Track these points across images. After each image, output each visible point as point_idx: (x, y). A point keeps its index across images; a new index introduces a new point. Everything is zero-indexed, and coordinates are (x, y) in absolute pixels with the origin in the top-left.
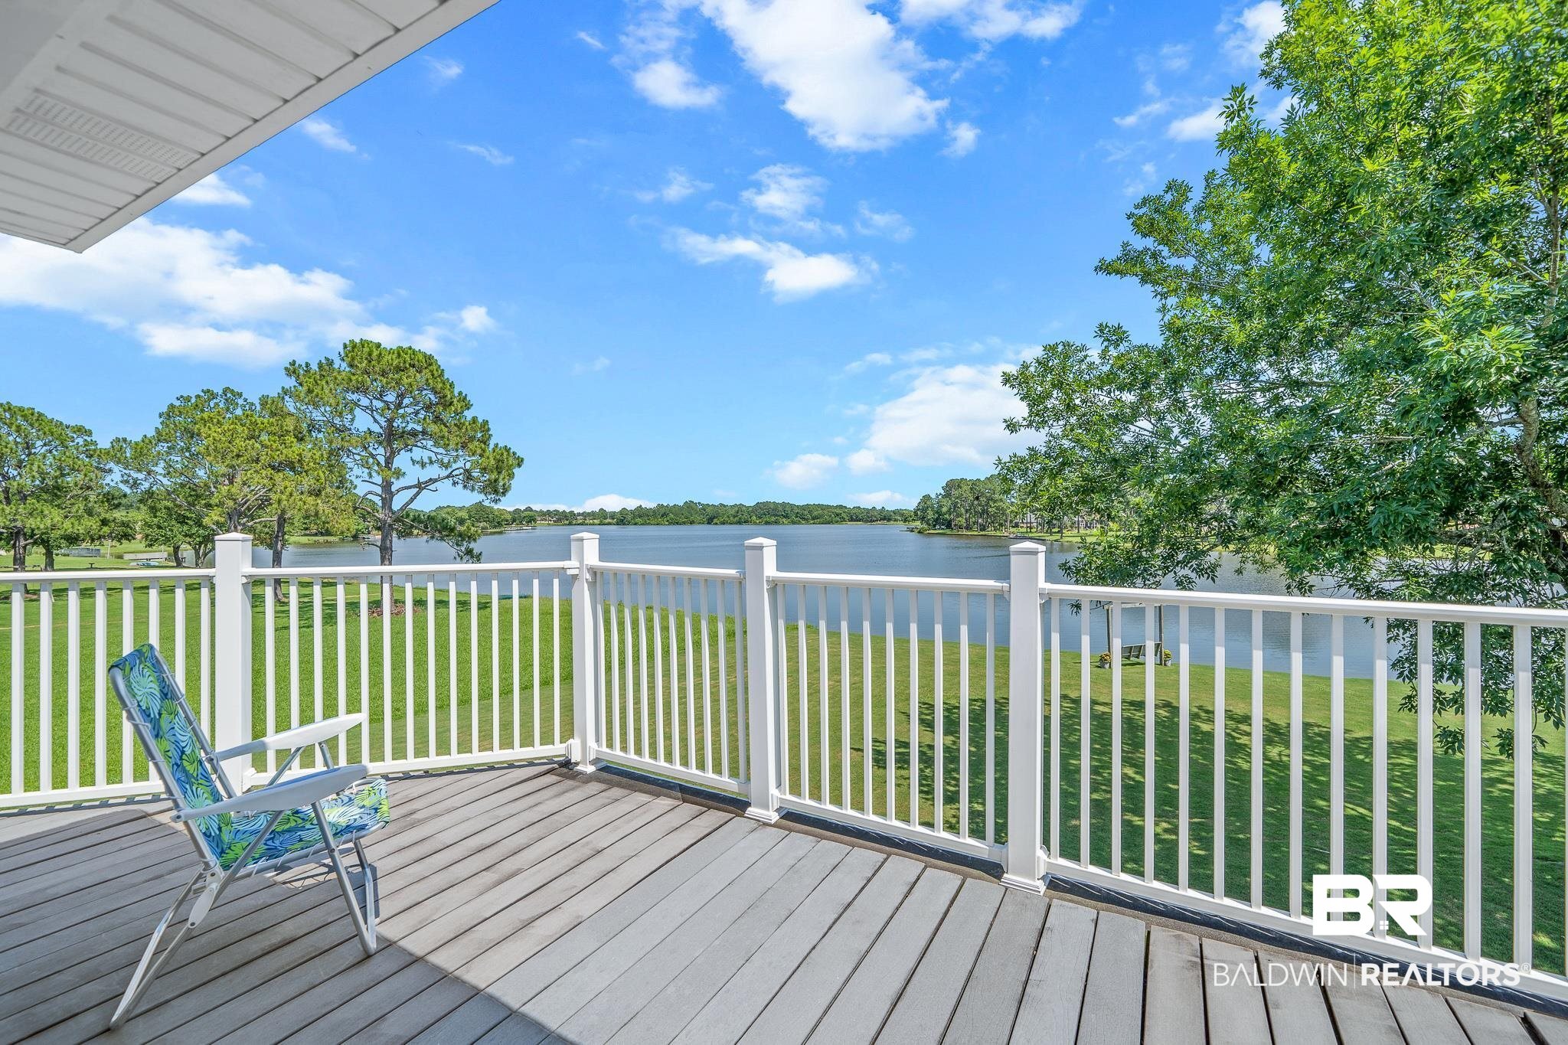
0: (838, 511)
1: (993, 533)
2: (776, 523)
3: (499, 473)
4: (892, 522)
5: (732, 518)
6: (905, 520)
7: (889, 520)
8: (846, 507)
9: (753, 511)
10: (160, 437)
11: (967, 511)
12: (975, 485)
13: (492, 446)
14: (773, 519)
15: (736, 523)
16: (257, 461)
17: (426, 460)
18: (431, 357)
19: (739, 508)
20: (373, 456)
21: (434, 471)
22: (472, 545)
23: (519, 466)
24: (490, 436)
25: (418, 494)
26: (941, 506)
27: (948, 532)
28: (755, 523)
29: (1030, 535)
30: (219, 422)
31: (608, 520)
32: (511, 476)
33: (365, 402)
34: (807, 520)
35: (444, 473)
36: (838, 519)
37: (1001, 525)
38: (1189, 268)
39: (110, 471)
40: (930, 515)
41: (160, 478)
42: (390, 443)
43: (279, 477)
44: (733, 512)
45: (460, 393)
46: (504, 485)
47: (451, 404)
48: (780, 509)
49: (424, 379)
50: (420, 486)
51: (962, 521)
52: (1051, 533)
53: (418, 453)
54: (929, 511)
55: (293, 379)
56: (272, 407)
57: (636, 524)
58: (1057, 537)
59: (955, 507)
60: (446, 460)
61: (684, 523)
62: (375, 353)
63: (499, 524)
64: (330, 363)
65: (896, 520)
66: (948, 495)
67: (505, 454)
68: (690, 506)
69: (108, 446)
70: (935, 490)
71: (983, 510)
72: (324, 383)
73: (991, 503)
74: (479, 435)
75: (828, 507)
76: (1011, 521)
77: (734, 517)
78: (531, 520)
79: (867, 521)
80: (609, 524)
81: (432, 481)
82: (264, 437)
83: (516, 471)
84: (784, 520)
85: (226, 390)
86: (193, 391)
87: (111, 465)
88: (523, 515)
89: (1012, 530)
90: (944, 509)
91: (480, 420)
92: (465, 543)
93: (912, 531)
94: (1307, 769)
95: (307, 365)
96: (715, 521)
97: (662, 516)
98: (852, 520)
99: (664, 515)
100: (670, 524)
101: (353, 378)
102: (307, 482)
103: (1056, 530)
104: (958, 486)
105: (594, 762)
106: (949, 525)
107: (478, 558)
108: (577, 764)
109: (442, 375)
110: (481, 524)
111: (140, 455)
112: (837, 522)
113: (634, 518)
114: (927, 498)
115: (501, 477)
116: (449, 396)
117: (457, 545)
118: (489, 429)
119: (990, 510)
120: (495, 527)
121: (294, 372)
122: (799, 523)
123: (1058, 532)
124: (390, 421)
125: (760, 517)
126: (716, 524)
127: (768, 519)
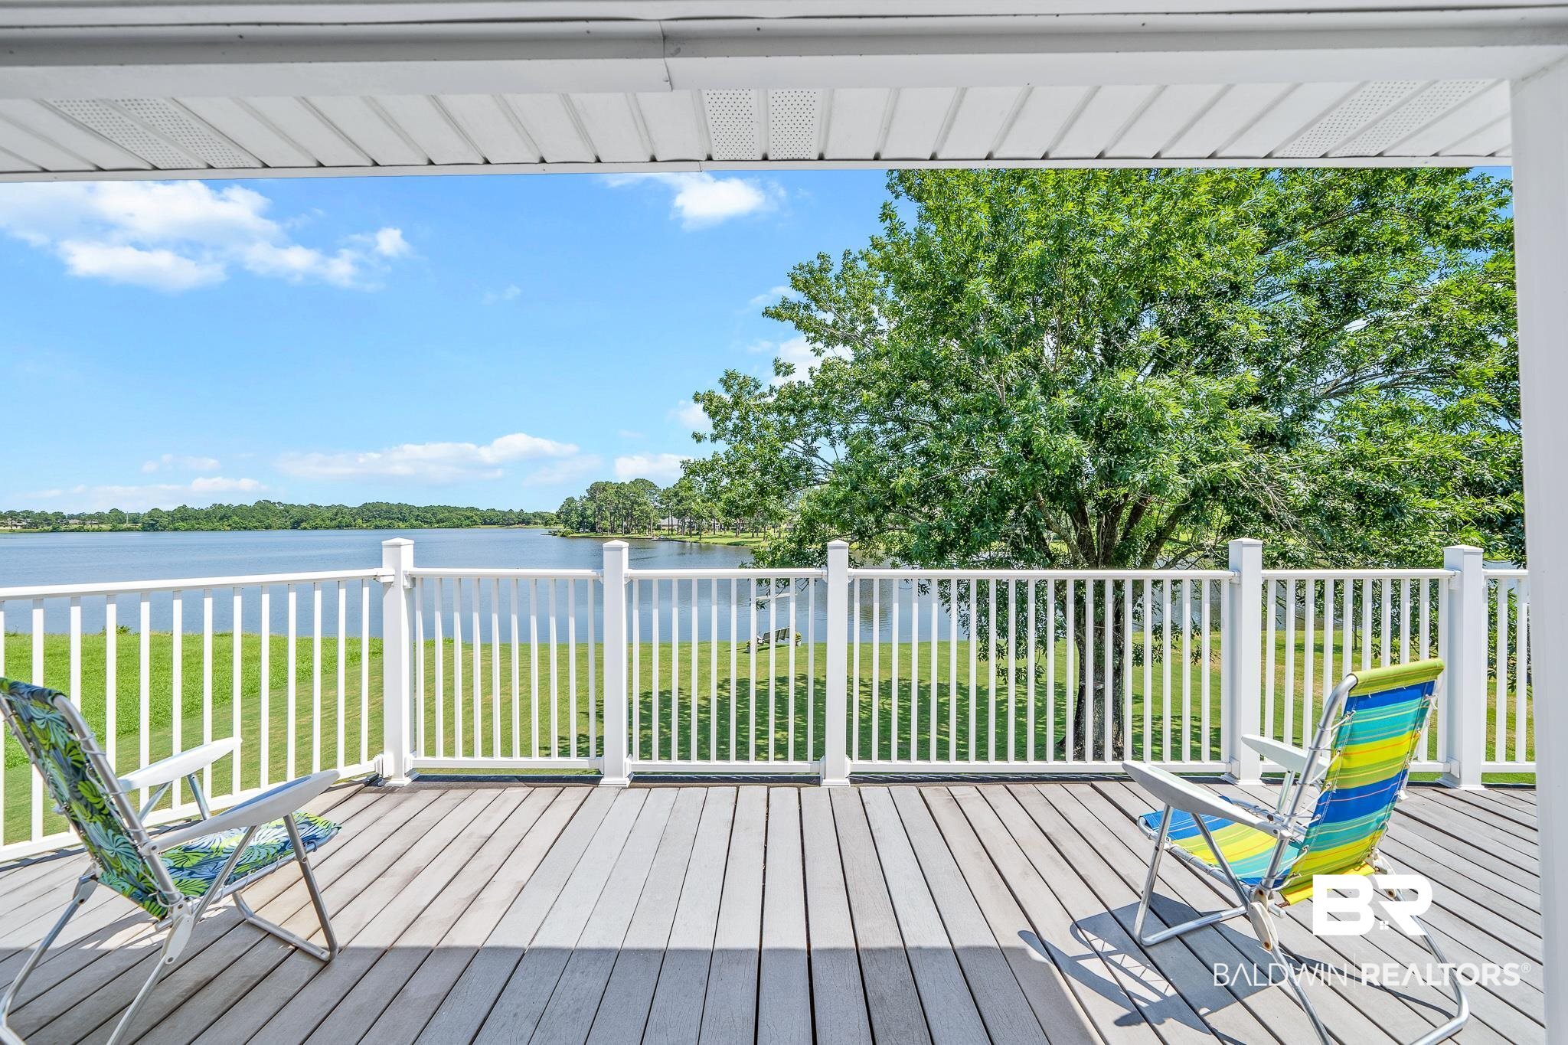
0: (469, 514)
1: (637, 536)
4: (531, 526)
5: (328, 522)
6: (546, 524)
7: (528, 523)
8: (478, 510)
9: (357, 514)
11: (611, 514)
12: (620, 488)
14: (386, 522)
15: (334, 528)
19: (338, 509)
26: (585, 509)
27: (592, 534)
28: (361, 528)
29: (673, 537)
31: (127, 525)
34: (430, 523)
36: (467, 522)
37: (645, 528)
38: (830, 322)
40: (574, 518)
44: (329, 514)
48: (396, 511)
51: (607, 524)
52: (691, 535)
54: (573, 514)
57: (176, 529)
58: (696, 538)
59: (600, 510)
61: (256, 528)
65: (536, 523)
66: (592, 498)
68: (264, 506)
70: (580, 493)
71: (628, 514)
73: (636, 506)
75: (456, 509)
76: (654, 524)
77: (332, 520)
79: (503, 525)
80: (130, 530)
84: (400, 524)
89: (655, 532)
90: (589, 512)
93: (555, 535)
94: (900, 711)
96: (303, 525)
97: (221, 519)
98: (485, 523)
100: (233, 529)
103: (694, 532)
104: (603, 489)
105: (408, 775)
106: (593, 529)
108: (388, 779)
112: (468, 525)
113: (172, 522)
114: (570, 500)
119: (634, 513)
122: (420, 527)
123: (697, 534)
125: (368, 521)
126: (305, 528)
127: (378, 523)
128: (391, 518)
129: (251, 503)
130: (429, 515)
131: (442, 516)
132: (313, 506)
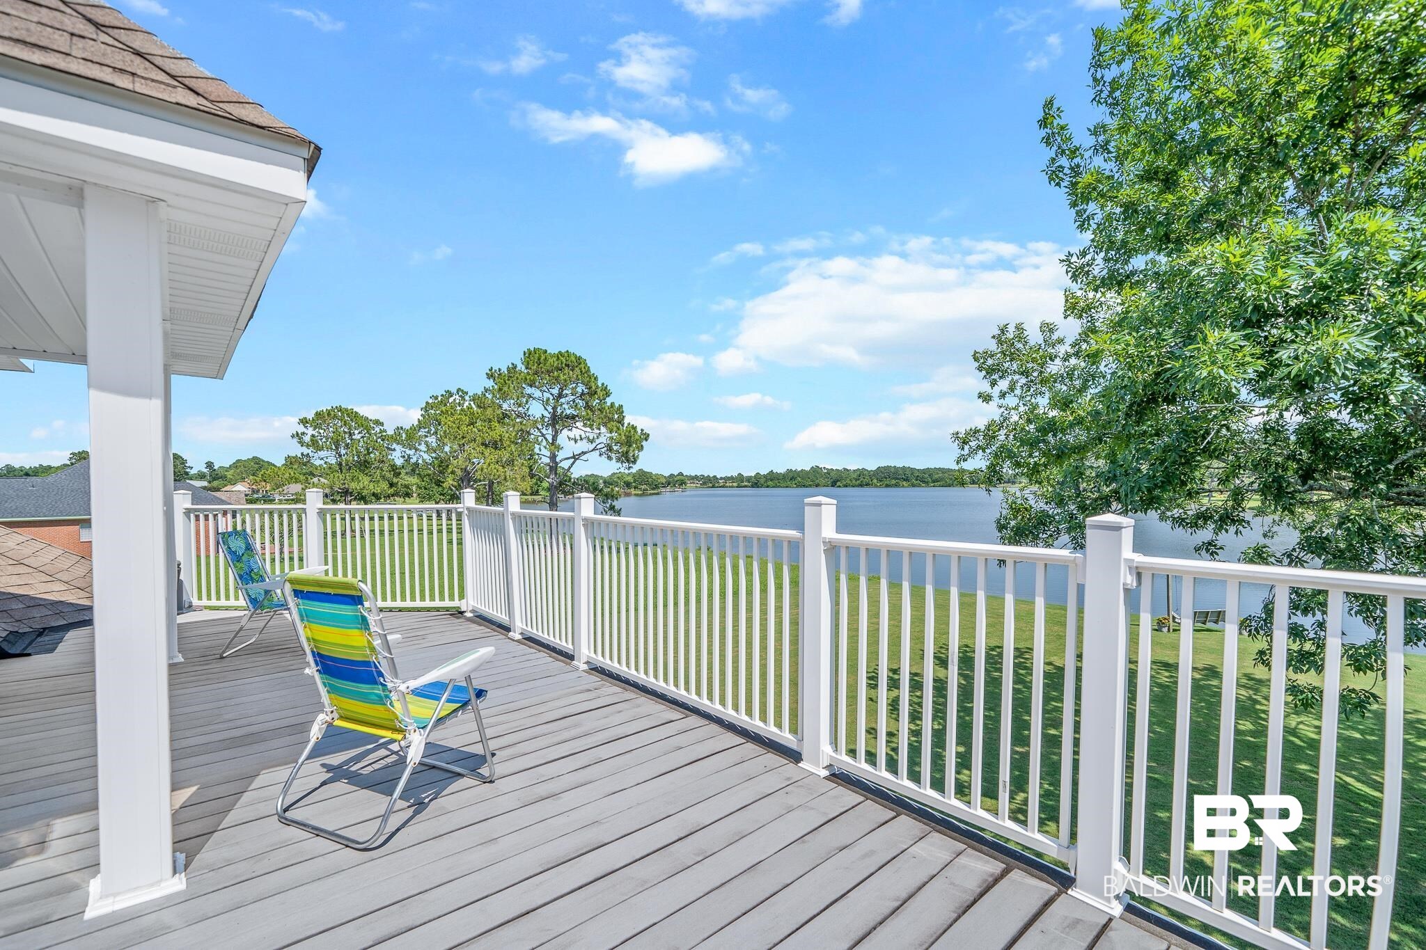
2: (896, 485)
3: (630, 446)
5: (854, 482)
9: (874, 475)
10: (421, 425)
13: (626, 425)
14: (894, 482)
15: (858, 486)
16: (475, 440)
17: (578, 438)
18: (580, 358)
19: (861, 473)
20: (543, 435)
21: (583, 446)
22: (615, 503)
23: (646, 440)
24: (624, 417)
25: (573, 463)
28: (876, 486)
30: (452, 414)
31: (745, 484)
32: (641, 448)
33: (537, 393)
35: (592, 446)
36: (957, 482)
39: (394, 450)
41: (422, 453)
42: (553, 426)
43: (487, 452)
44: (855, 476)
45: (603, 384)
46: (633, 456)
47: (596, 393)
48: (901, 472)
49: (575, 376)
50: (575, 458)
53: (575, 433)
55: (492, 380)
56: (479, 400)
57: (768, 487)
60: (591, 438)
61: (810, 486)
62: (543, 358)
63: (657, 487)
64: (515, 367)
67: (632, 431)
68: (816, 470)
69: (392, 433)
72: (510, 382)
74: (616, 416)
77: (857, 480)
78: (682, 483)
81: (584, 453)
82: (479, 423)
83: (644, 443)
84: (904, 483)
85: (459, 390)
86: (440, 392)
87: (394, 446)
88: (676, 479)
91: (617, 405)
92: (609, 501)
95: (500, 370)
96: (838, 484)
99: (792, 479)
100: (798, 486)
101: (528, 378)
102: (505, 456)
107: (618, 513)
109: (589, 370)
110: (643, 487)
111: (409, 437)
113: (766, 481)
115: (632, 449)
116: (594, 388)
117: (604, 502)
118: (623, 412)
120: (653, 489)
121: (492, 376)
122: (919, 486)
124: (554, 408)
125: (881, 481)
126: (839, 486)
127: (888, 483)
128: (898, 479)
129: (808, 469)
130: (926, 476)
131: (936, 476)
132: (845, 469)
